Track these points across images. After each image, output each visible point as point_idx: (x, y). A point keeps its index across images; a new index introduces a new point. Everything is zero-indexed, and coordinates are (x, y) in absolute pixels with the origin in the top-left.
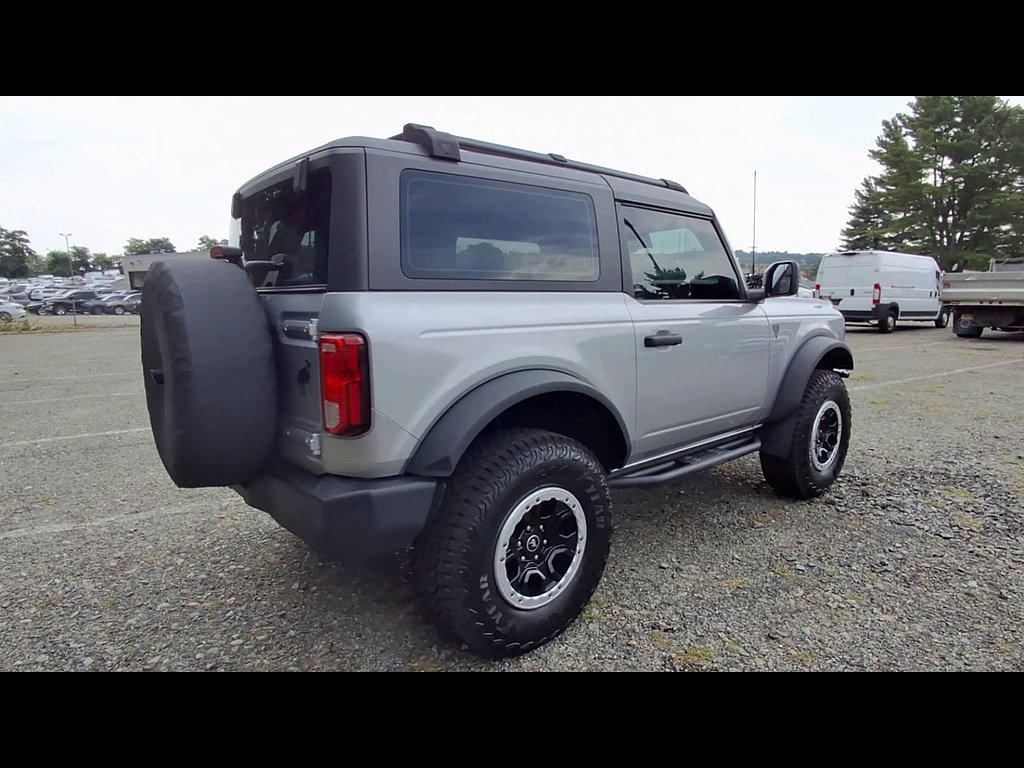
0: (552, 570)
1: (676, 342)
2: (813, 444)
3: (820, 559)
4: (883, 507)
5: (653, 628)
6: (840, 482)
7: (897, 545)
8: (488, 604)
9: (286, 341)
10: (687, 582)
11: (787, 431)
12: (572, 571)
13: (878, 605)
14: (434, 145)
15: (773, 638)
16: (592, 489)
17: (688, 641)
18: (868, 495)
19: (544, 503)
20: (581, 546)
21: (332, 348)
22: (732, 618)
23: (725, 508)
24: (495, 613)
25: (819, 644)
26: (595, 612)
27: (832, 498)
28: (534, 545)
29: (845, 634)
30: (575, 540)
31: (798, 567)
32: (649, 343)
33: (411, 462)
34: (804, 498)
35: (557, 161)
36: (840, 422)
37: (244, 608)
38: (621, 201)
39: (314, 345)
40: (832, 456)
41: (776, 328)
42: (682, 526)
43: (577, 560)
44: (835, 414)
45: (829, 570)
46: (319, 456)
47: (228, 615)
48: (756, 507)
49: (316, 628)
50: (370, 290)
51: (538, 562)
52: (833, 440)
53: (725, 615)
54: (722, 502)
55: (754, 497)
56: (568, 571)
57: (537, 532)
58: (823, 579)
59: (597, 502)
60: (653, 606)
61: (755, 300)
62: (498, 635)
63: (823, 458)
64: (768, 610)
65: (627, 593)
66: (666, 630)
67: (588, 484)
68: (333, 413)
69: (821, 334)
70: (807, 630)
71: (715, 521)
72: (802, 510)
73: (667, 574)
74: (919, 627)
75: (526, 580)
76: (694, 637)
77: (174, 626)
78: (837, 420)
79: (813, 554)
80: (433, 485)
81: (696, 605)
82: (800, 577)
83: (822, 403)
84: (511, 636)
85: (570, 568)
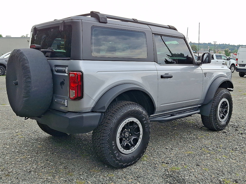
0: (132, 143)
1: (171, 77)
2: (218, 113)
3: (217, 147)
4: (241, 134)
5: (163, 163)
6: (229, 127)
7: (242, 144)
8: (114, 150)
9: (56, 73)
10: (174, 152)
11: (209, 108)
12: (138, 144)
13: (232, 158)
14: (100, 18)
15: (198, 165)
16: (144, 119)
17: (173, 166)
18: (237, 130)
19: (130, 122)
20: (141, 136)
21: (73, 75)
22: (187, 161)
23: (189, 133)
24: (116, 153)
25: (212, 167)
26: (145, 159)
27: (226, 131)
28: (127, 135)
29: (220, 164)
30: (139, 134)
31: (210, 149)
32: (162, 77)
33: (94, 108)
34: (216, 131)
35: (135, 21)
36: (228, 105)
37: (34, 158)
38: (154, 34)
39: (67, 75)
40: (226, 117)
41: (205, 74)
42: (174, 138)
43: (140, 140)
44: (227, 103)
45: (219, 150)
46: (67, 106)
47: (29, 160)
48: (199, 134)
49: (59, 163)
50: (83, 60)
51: (128, 140)
52: (226, 112)
53: (185, 160)
54: (189, 132)
55: (199, 130)
56: (137, 144)
57: (128, 131)
58: (217, 152)
59: (146, 123)
60: (163, 158)
61: (198, 65)
62: (117, 160)
63: (223, 118)
64: (198, 159)
65: (155, 154)
66: (166, 163)
67: (143, 117)
68: (73, 93)
69: (222, 76)
70: (209, 164)
71: (185, 137)
72: (215, 134)
73: (168, 150)
74: (242, 163)
75: (125, 145)
76: (175, 165)
77: (13, 162)
78: (227, 105)
79: (215, 146)
80: (100, 114)
81: (176, 158)
82: (210, 152)
83: (221, 99)
84: (120, 161)
85: (138, 143)
